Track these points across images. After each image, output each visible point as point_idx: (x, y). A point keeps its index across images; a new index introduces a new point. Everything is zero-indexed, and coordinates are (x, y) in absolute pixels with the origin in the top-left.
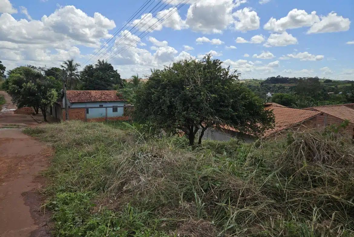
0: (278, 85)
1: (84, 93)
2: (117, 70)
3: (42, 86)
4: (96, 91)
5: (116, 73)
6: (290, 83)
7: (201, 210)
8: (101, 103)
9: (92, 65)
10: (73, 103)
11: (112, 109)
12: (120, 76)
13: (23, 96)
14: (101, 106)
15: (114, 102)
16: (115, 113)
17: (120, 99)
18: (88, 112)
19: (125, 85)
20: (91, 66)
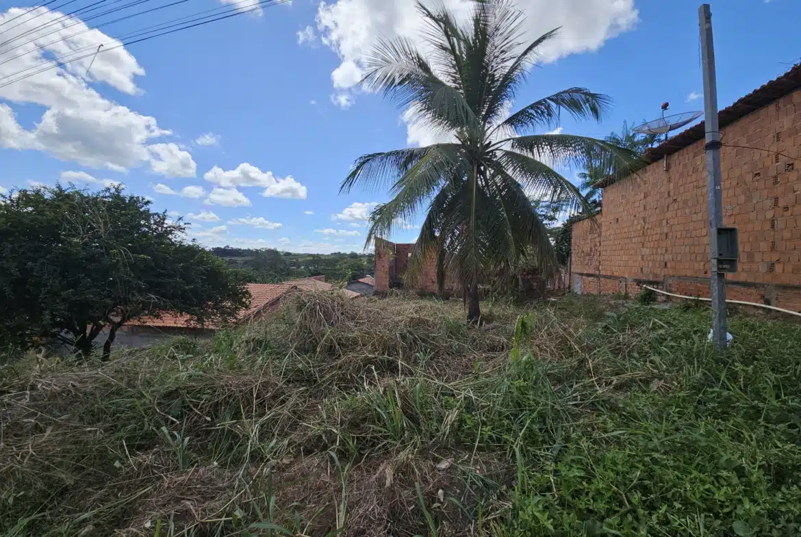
0: (227, 259)
6: (243, 256)
7: (184, 452)
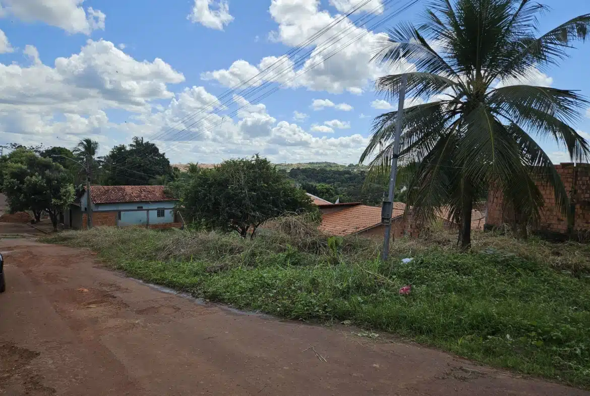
1: (113, 190)
2: (164, 154)
3: (53, 180)
4: (133, 186)
5: (164, 157)
8: (140, 204)
9: (123, 146)
10: (98, 205)
11: (156, 211)
12: (169, 162)
13: (25, 195)
14: (140, 209)
15: (159, 202)
16: (162, 218)
17: (167, 197)
18: (120, 218)
19: (177, 177)
20: (123, 148)
